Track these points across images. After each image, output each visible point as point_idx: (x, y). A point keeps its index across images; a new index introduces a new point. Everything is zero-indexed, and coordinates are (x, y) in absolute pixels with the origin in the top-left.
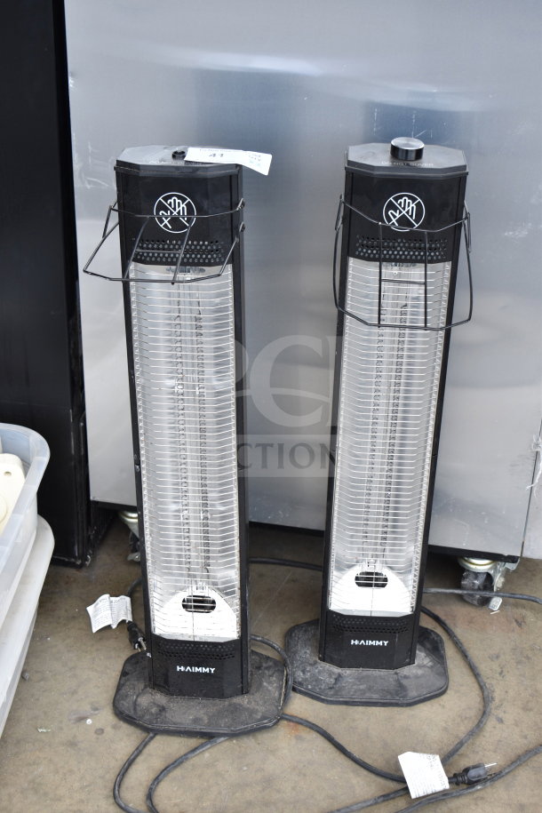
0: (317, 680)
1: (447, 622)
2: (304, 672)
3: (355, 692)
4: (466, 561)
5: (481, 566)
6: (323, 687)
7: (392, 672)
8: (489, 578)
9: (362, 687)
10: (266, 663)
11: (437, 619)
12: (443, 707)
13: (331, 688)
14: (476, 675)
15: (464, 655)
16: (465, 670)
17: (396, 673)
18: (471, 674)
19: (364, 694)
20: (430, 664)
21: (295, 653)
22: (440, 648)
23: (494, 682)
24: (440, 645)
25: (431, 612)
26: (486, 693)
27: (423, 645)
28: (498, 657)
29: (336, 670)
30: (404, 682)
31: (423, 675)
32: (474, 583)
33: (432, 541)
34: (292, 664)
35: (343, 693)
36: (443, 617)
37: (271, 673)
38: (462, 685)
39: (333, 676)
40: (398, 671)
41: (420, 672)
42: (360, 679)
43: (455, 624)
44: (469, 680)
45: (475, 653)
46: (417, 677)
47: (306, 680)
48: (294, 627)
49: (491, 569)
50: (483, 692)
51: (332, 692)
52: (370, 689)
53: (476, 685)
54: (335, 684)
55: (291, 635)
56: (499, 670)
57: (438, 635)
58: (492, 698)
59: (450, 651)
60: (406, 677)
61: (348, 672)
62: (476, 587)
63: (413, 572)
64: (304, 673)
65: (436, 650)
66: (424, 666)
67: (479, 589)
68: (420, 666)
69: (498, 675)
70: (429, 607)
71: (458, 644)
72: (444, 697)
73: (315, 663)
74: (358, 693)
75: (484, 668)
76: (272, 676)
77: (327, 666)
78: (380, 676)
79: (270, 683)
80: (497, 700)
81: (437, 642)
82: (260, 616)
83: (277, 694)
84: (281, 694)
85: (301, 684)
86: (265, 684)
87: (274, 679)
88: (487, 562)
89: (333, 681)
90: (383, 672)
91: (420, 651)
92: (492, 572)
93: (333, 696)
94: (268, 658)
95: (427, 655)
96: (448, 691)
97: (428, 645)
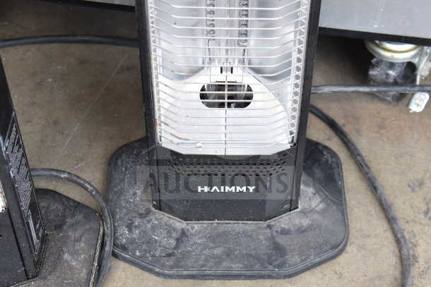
0: (150, 242)
1: (346, 129)
2: (130, 227)
3: (206, 260)
4: (378, 46)
5: (400, 53)
6: (157, 254)
7: (263, 224)
8: (411, 68)
9: (217, 251)
10: (73, 216)
11: (332, 124)
12: (340, 276)
13: (170, 255)
14: (391, 220)
15: (373, 186)
16: (374, 210)
17: (269, 227)
18: (382, 215)
19: (220, 263)
20: (321, 206)
21: (120, 193)
22: (336, 177)
23: (417, 228)
24: (336, 171)
25: (323, 113)
26: (405, 251)
27: (311, 174)
28: (421, 184)
29: (179, 224)
30: (281, 240)
31: (310, 228)
32: (388, 75)
33: (324, 22)
34: (113, 214)
35: (189, 262)
36: (340, 121)
37: (78, 234)
38: (368, 236)
39: (174, 235)
40: (271, 222)
41: (305, 222)
42: (215, 238)
43: (358, 131)
44: (379, 227)
45: (388, 180)
46: (301, 231)
47: (132, 241)
48: (121, 148)
49: (414, 56)
50: (400, 250)
51: (170, 262)
52: (228, 254)
53: (389, 235)
54: (177, 247)
55: (116, 163)
56: (424, 208)
57: (333, 154)
58: (415, 257)
59: (350, 177)
60: (285, 232)
61: (196, 227)
62: (391, 80)
63: (294, 73)
64: (130, 230)
65: (330, 183)
66: (312, 211)
67: (395, 83)
68: (304, 213)
69: (422, 216)
70: (320, 105)
71: (362, 167)
72: (342, 259)
73: (148, 212)
74: (211, 263)
75: (402, 205)
76: (77, 240)
77: (165, 217)
78: (244, 232)
79: (75, 254)
80: (421, 261)
81: (331, 168)
82: (76, 128)
83: (83, 274)
84: (90, 273)
85: (124, 248)
86: (66, 256)
87: (82, 245)
88: (410, 46)
89: (173, 242)
90: (250, 226)
91: (307, 185)
92: (415, 61)
93: (171, 267)
94: (78, 205)
95: (317, 191)
96: (348, 248)
97: (318, 173)
